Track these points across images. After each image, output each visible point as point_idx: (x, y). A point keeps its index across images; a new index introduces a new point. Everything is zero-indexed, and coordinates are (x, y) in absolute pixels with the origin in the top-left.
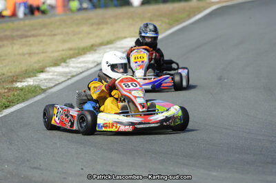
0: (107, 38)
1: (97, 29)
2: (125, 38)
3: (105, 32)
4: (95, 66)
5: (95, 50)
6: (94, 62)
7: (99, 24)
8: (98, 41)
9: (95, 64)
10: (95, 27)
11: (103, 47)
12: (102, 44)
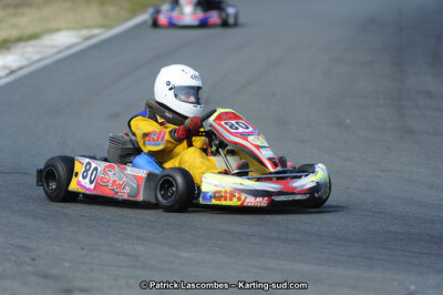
0: (29, 31)
1: (15, 15)
2: (58, 30)
3: (26, 21)
4: (7, 75)
5: (8, 49)
6: (5, 67)
7: (17, 6)
8: (14, 33)
9: (7, 71)
10: (11, 10)
11: (22, 44)
12: (20, 40)
